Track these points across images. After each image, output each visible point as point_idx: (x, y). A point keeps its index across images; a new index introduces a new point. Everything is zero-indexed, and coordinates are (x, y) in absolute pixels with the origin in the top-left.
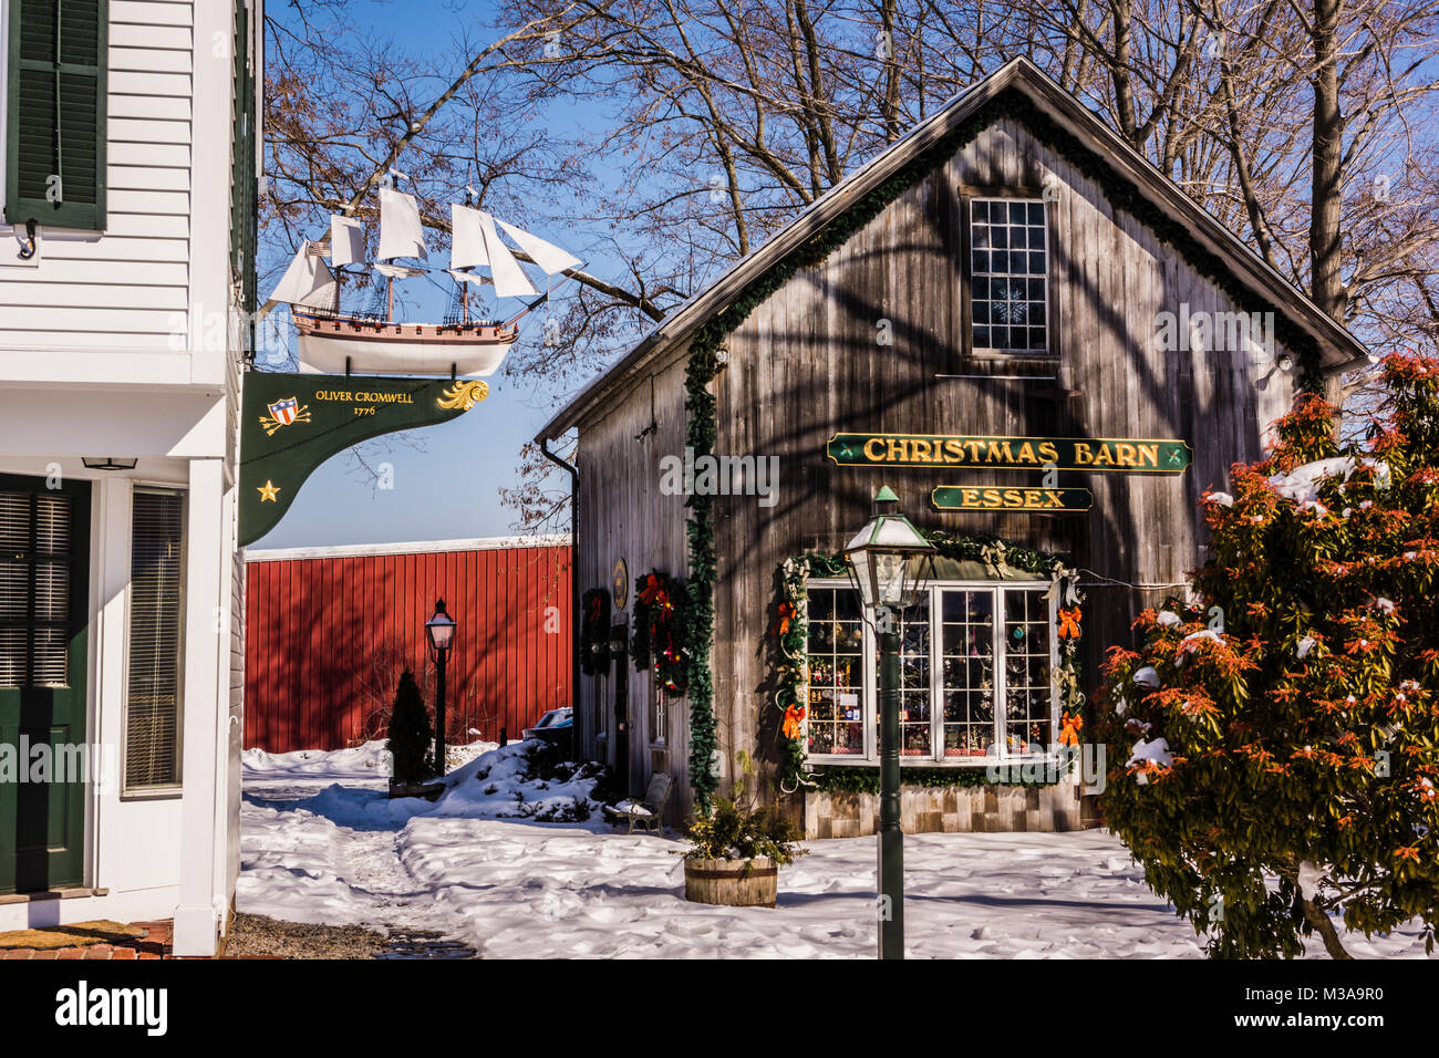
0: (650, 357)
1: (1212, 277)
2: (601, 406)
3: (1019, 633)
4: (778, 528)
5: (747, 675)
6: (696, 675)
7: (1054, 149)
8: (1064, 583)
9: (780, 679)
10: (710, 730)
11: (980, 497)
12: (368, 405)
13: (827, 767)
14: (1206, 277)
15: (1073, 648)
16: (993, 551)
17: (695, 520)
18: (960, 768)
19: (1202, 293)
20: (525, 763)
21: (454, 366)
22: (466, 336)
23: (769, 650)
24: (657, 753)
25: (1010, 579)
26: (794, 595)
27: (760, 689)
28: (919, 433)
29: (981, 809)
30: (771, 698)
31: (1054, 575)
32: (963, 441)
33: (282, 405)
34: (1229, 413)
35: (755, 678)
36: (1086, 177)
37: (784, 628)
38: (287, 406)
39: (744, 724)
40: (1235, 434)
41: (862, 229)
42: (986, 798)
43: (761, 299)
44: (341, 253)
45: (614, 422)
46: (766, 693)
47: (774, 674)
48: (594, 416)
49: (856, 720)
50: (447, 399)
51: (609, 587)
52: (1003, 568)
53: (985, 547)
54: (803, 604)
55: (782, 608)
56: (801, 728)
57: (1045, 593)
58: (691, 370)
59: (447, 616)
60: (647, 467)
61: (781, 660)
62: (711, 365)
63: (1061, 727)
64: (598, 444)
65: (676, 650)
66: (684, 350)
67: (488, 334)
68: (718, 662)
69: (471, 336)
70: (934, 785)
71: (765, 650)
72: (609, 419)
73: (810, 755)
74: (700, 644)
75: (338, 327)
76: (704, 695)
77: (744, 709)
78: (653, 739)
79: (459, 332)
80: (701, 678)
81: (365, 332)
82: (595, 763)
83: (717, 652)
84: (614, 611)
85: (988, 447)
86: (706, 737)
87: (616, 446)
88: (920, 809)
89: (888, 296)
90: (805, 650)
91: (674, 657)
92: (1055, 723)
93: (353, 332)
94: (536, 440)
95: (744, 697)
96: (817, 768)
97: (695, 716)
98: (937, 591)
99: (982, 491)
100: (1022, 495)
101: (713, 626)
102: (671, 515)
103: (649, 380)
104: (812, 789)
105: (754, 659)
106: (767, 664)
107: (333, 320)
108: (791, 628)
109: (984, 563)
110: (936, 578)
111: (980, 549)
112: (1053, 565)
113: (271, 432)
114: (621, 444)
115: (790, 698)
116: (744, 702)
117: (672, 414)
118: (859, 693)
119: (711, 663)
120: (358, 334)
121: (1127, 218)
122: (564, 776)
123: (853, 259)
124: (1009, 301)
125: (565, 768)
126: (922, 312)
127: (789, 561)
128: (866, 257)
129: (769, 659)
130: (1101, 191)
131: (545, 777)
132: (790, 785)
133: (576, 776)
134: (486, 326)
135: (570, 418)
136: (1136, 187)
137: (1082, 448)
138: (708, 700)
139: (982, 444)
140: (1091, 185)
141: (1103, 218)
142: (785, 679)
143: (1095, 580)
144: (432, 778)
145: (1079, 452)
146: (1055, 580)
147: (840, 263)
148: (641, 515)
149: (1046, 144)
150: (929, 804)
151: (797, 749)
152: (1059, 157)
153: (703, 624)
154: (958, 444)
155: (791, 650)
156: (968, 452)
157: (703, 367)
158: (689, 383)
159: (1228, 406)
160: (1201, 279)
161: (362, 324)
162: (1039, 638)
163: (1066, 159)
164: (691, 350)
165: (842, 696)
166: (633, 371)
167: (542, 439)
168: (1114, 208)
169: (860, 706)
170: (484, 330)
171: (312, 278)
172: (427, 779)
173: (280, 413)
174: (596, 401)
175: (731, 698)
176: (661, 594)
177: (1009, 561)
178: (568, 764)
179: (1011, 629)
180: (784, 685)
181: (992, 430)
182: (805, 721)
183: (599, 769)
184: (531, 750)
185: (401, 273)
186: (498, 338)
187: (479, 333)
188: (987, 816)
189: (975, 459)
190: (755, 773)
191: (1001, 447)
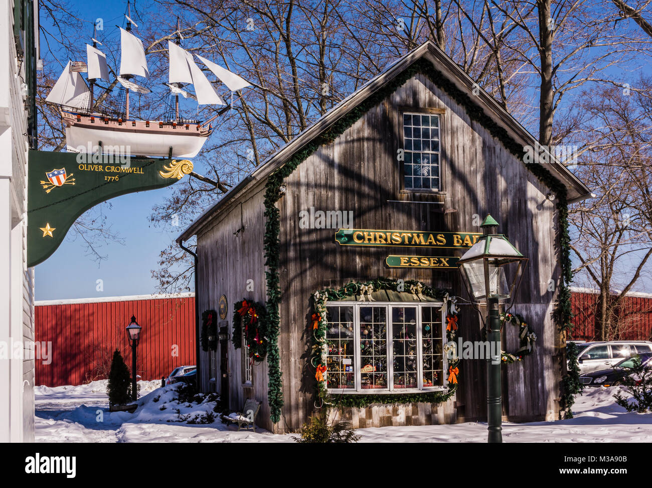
0: (244, 191)
1: (517, 155)
2: (211, 222)
3: (427, 328)
4: (311, 275)
5: (297, 350)
6: (271, 350)
7: (443, 89)
8: (449, 303)
9: (313, 351)
10: (278, 378)
11: (409, 261)
12: (113, 174)
13: (337, 395)
14: (514, 155)
15: (454, 335)
16: (416, 288)
17: (270, 272)
18: (401, 395)
19: (512, 163)
20: (177, 394)
21: (171, 149)
22: (179, 129)
23: (307, 337)
24: (246, 388)
25: (424, 301)
26: (321, 310)
27: (303, 357)
28: (379, 229)
29: (410, 414)
30: (308, 361)
31: (445, 299)
32: (400, 233)
33: (56, 173)
34: (524, 221)
35: (301, 351)
36: (458, 104)
37: (316, 325)
38: (59, 173)
39: (295, 374)
40: (527, 231)
41: (351, 126)
42: (413, 409)
43: (301, 160)
44: (94, 71)
45: (218, 230)
46: (306, 359)
47: (310, 349)
48: (206, 228)
49: (351, 371)
50: (166, 172)
51: (216, 309)
52: (420, 295)
53: (412, 286)
54: (324, 314)
55: (314, 316)
56: (323, 376)
57: (440, 308)
58: (267, 196)
59: (137, 324)
60: (238, 249)
61: (313, 342)
62: (277, 193)
63: (448, 373)
64: (209, 241)
65: (261, 337)
66: (263, 186)
67: (193, 128)
68: (282, 344)
69: (182, 129)
70: (388, 402)
71: (305, 337)
72: (215, 229)
73: (328, 389)
74: (273, 334)
75: (93, 121)
76: (274, 360)
77: (295, 367)
78: (244, 382)
79: (174, 126)
80: (273, 352)
81: (112, 124)
82: (215, 394)
83: (282, 338)
84: (219, 320)
85: (413, 236)
86: (276, 381)
87: (220, 241)
88: (381, 415)
89: (364, 161)
90: (325, 337)
91: (259, 340)
92: (445, 371)
93: (103, 124)
94: (177, 241)
95: (295, 361)
96: (332, 395)
97: (271, 371)
98: (390, 307)
99: (410, 258)
100: (429, 261)
101: (279, 325)
102: (254, 271)
103: (240, 206)
104: (330, 406)
105: (300, 342)
106: (306, 344)
107: (89, 116)
108: (319, 326)
109: (411, 293)
110: (389, 300)
111: (410, 286)
112: (444, 294)
113: (48, 191)
114: (223, 240)
115: (319, 360)
116: (295, 363)
117: (254, 221)
118: (352, 358)
119: (278, 345)
120: (106, 126)
121: (477, 125)
122: (199, 401)
123: (347, 142)
124: (422, 164)
125: (199, 396)
126: (380, 169)
127: (317, 293)
128: (353, 141)
129: (307, 342)
130: (465, 111)
131: (190, 401)
132: (318, 405)
133: (205, 400)
134: (192, 123)
135: (193, 231)
136: (482, 109)
137: (457, 237)
138: (277, 363)
139: (410, 235)
140: (460, 108)
141: (466, 125)
142: (316, 351)
143: (463, 302)
144: (131, 402)
145: (455, 240)
146: (445, 302)
147: (340, 143)
148: (235, 272)
149: (439, 87)
150: (385, 412)
151: (322, 387)
152: (445, 93)
153: (274, 324)
154: (398, 235)
155: (319, 337)
156: (403, 238)
157: (273, 195)
158: (266, 203)
159: (524, 218)
160: (511, 156)
161: (109, 119)
162: (437, 330)
163: (449, 94)
164: (267, 186)
165: (344, 360)
166: (233, 200)
167: (180, 241)
168: (472, 120)
169: (352, 365)
170: (191, 126)
171: (74, 88)
172: (128, 402)
173: (54, 179)
174: (210, 218)
175: (289, 361)
176: (251, 310)
177: (423, 293)
178: (201, 394)
179: (424, 326)
180: (315, 354)
181: (414, 228)
182: (326, 372)
183: (217, 396)
184: (179, 387)
185: (134, 88)
186: (199, 132)
187: (187, 128)
188: (413, 417)
189: (407, 242)
190: (301, 399)
191: (418, 236)
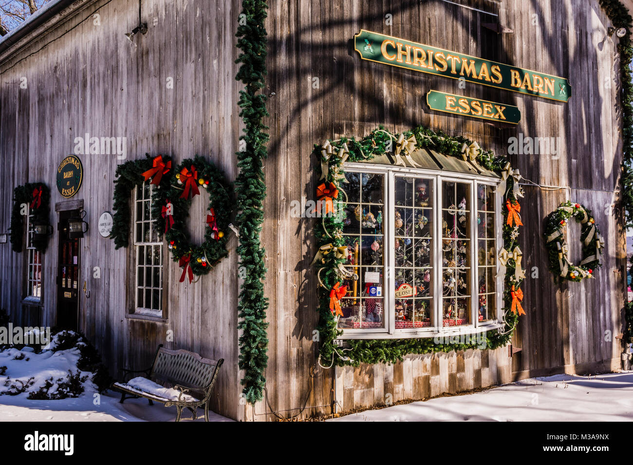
4: (314, 111)
5: (289, 253)
8: (510, 181)
9: (320, 257)
11: (457, 104)
13: (356, 341)
15: (517, 234)
16: (469, 150)
23: (307, 229)
24: (142, 323)
26: (335, 176)
27: (299, 268)
28: (416, 40)
30: (312, 276)
31: (504, 173)
32: (445, 54)
34: (586, 64)
35: (295, 256)
39: (286, 302)
42: (458, 360)
46: (304, 271)
47: (313, 252)
49: (379, 296)
55: (322, 188)
71: (303, 229)
74: (253, 219)
77: (286, 287)
84: (56, 200)
85: (462, 63)
88: (415, 374)
92: (500, 295)
95: (286, 275)
96: (349, 342)
98: (439, 178)
99: (457, 99)
100: (482, 106)
104: (342, 363)
105: (295, 237)
106: (305, 242)
109: (464, 159)
110: (438, 168)
111: (462, 147)
112: (504, 165)
115: (332, 275)
116: (286, 280)
118: (383, 271)
119: (261, 241)
127: (327, 143)
129: (307, 238)
132: (326, 362)
137: (515, 75)
139: (457, 60)
145: (513, 77)
146: (504, 178)
150: (421, 369)
154: (443, 56)
155: (332, 230)
159: (585, 59)
165: (367, 274)
169: (382, 283)
175: (275, 275)
177: (479, 160)
188: (458, 375)
189: (454, 71)
190: (294, 351)
191: (469, 64)
